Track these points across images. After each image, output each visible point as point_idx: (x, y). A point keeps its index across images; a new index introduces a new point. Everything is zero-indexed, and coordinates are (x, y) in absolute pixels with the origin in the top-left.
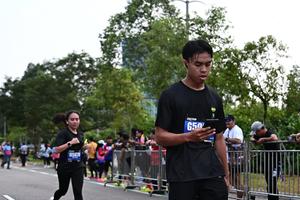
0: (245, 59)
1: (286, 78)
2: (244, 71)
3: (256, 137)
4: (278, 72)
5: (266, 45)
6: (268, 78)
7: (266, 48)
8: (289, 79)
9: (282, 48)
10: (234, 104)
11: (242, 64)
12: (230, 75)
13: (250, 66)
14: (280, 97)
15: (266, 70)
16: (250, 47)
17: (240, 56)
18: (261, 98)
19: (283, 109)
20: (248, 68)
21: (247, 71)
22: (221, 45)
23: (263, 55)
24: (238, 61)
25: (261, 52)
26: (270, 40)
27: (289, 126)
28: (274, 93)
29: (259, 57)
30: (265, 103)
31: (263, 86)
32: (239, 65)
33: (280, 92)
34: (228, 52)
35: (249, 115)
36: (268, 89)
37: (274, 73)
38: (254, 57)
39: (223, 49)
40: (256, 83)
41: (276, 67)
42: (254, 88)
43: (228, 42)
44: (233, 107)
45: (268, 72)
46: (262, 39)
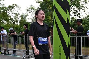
0: (8, 10)
1: (20, 16)
2: (8, 14)
3: (10, 33)
4: (18, 14)
5: (14, 6)
6: (15, 16)
7: (14, 7)
8: (21, 16)
9: (19, 7)
10: (5, 23)
11: (7, 12)
12: (4, 15)
13: (10, 12)
14: (18, 22)
15: (14, 14)
16: (10, 7)
17: (7, 9)
18: (13, 22)
19: (19, 25)
20: (9, 13)
21: (9, 14)
22: (1, 6)
23: (13, 9)
24: (6, 11)
25: (13, 8)
26: (16, 5)
27: (21, 30)
28: (17, 21)
29: (12, 10)
30: (14, 23)
31: (13, 18)
32: (6, 12)
33: (18, 20)
34: (3, 8)
35: (9, 27)
36: (15, 19)
37: (17, 15)
38: (11, 10)
39: (2, 7)
40: (11, 17)
41: (17, 13)
42: (11, 19)
43: (3, 5)
44: (5, 24)
45: (15, 14)
46: (13, 5)
